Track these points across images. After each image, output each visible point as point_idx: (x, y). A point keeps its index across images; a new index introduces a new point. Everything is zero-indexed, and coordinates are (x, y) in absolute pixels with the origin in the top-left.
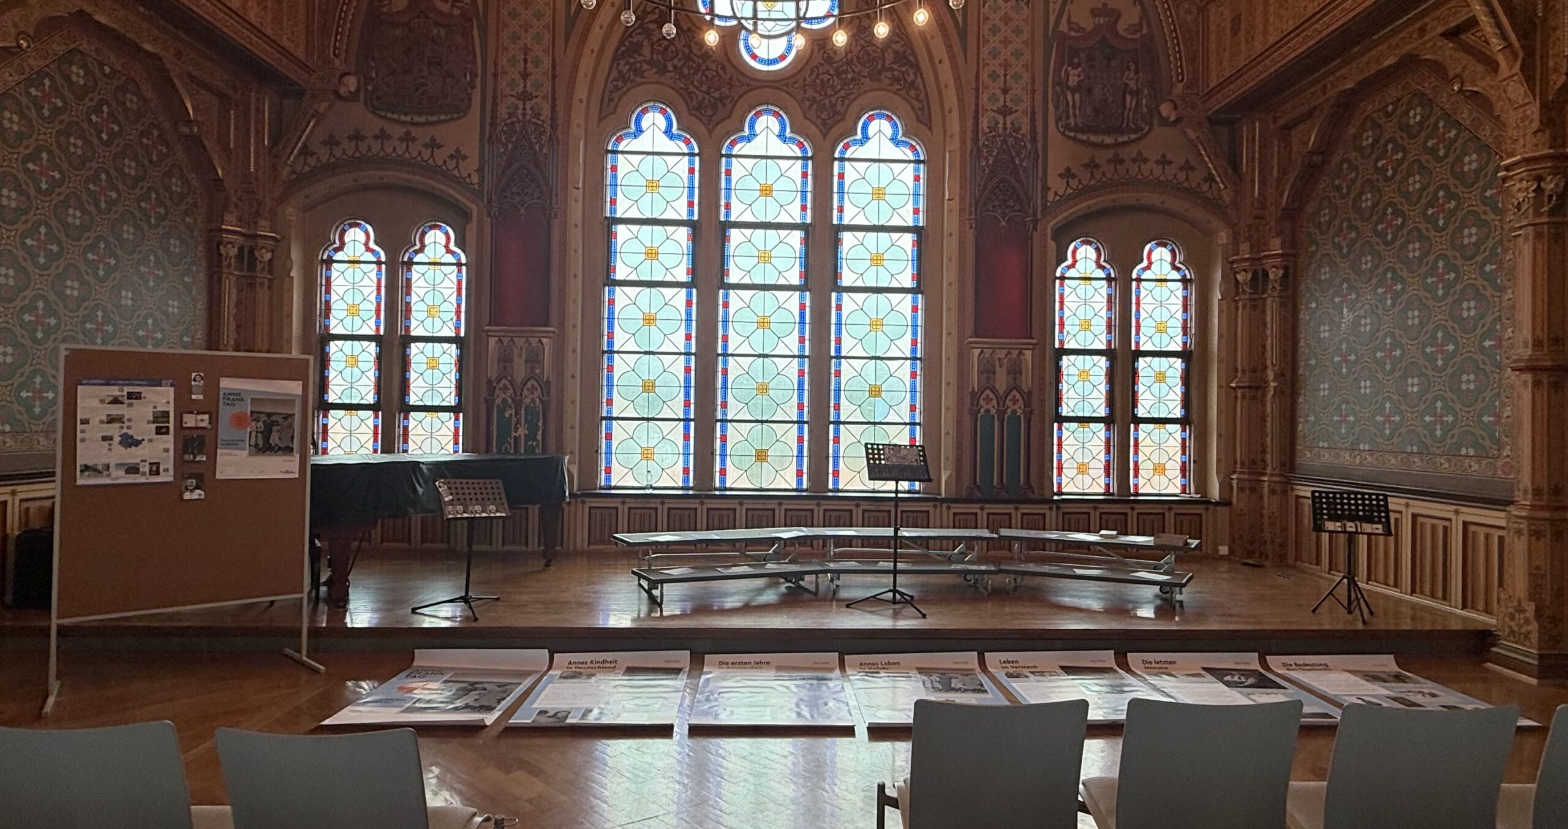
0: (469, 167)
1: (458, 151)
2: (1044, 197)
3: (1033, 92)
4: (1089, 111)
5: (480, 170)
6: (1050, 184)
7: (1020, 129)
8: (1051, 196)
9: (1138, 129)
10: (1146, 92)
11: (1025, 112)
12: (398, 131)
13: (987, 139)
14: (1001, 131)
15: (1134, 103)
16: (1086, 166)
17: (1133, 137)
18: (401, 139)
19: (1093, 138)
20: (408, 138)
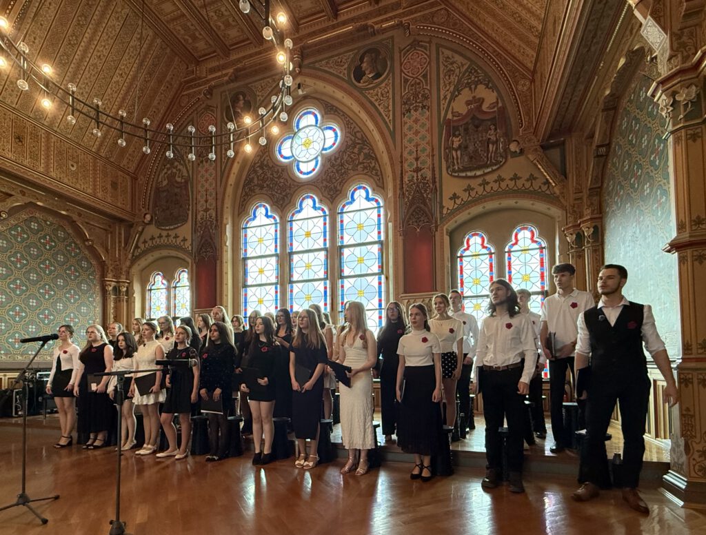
0: (188, 244)
1: (184, 238)
2: (441, 213)
3: (433, 156)
4: (466, 159)
5: (192, 245)
6: (444, 204)
7: (426, 177)
8: (445, 211)
9: (498, 162)
10: (502, 140)
11: (428, 168)
12: (164, 233)
13: (408, 187)
14: (415, 181)
15: (494, 149)
16: (465, 190)
17: (494, 168)
18: (166, 236)
19: (469, 174)
20: (168, 236)
